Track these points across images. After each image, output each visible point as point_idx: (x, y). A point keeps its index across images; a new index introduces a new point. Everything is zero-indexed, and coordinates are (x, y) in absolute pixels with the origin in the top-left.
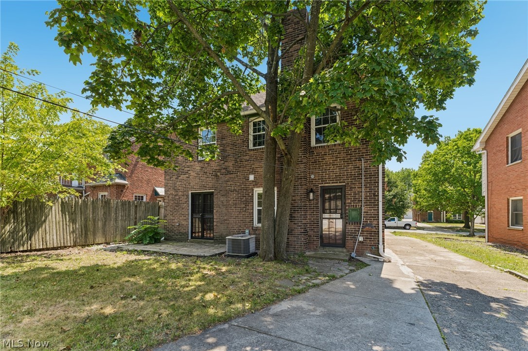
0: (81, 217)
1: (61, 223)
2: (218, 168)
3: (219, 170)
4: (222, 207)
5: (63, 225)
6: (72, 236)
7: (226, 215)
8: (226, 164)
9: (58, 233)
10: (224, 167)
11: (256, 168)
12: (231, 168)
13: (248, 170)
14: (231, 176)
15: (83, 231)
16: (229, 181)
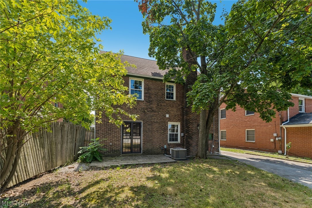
0: (48, 140)
1: (34, 148)
2: (145, 107)
3: (147, 109)
4: (149, 132)
5: (36, 151)
6: (43, 161)
7: (151, 137)
8: (151, 105)
9: (34, 160)
10: (150, 107)
11: (170, 111)
12: (154, 109)
13: (165, 111)
14: (155, 113)
15: (50, 155)
16: (153, 116)
